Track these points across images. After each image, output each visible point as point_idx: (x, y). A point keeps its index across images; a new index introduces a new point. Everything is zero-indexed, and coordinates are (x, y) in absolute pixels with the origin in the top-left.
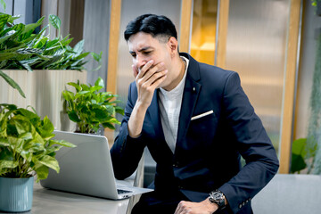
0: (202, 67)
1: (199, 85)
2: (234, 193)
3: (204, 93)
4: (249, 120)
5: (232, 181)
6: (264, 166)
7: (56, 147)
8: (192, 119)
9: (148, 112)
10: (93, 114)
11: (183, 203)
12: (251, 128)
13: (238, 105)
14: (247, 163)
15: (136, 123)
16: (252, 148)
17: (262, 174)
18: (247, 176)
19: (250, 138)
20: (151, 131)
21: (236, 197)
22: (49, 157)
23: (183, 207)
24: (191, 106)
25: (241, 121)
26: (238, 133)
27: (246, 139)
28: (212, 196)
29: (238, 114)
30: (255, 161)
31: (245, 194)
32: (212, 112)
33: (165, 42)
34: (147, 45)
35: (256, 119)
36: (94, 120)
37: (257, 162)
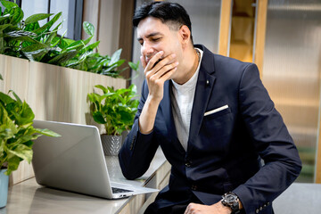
0: (217, 59)
1: (213, 78)
2: (251, 197)
3: (219, 86)
4: (267, 117)
5: (248, 182)
6: (284, 166)
7: (34, 136)
8: (206, 114)
9: (160, 108)
10: (119, 116)
11: (192, 205)
12: (270, 124)
13: (256, 99)
14: (266, 163)
15: (148, 118)
16: (271, 146)
17: (282, 176)
18: (265, 177)
19: (269, 136)
20: (163, 127)
21: (252, 201)
22: (24, 146)
23: (192, 210)
24: (204, 100)
25: (259, 116)
26: (255, 131)
27: (264, 137)
28: (225, 198)
29: (256, 109)
30: (274, 161)
31: (262, 198)
32: (226, 107)
33: (177, 30)
34: (155, 31)
35: (277, 115)
36: (119, 122)
37: (277, 163)
